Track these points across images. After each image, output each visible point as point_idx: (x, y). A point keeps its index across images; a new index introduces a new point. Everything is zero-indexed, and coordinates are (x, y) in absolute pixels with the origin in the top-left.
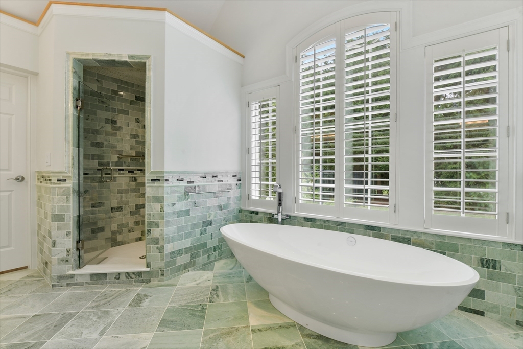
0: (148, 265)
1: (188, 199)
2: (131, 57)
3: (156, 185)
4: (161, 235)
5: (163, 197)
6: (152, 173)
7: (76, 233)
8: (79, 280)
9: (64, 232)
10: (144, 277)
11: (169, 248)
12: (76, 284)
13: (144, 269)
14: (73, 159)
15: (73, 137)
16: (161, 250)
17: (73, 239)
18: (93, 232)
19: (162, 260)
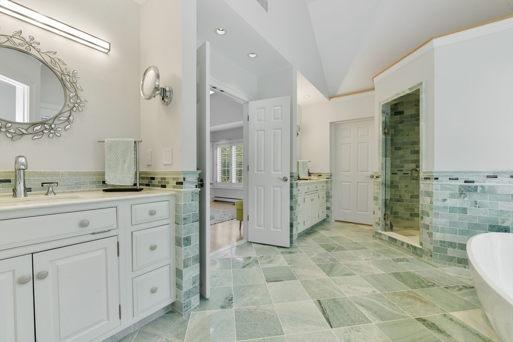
0: (421, 244)
1: (464, 198)
2: (410, 89)
3: (427, 182)
4: (431, 223)
5: (432, 192)
6: (424, 173)
7: (384, 209)
8: (384, 238)
9: (378, 207)
10: (418, 252)
11: (438, 236)
12: (382, 239)
13: (418, 245)
14: (382, 164)
15: (382, 152)
16: (430, 235)
17: (382, 212)
18: (411, 215)
19: (431, 244)
